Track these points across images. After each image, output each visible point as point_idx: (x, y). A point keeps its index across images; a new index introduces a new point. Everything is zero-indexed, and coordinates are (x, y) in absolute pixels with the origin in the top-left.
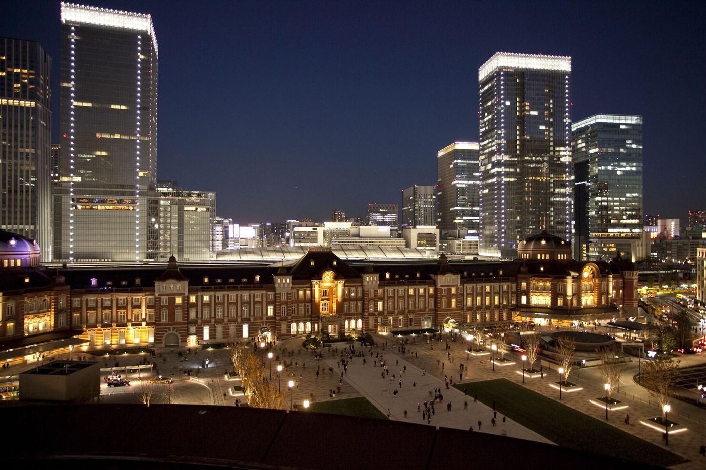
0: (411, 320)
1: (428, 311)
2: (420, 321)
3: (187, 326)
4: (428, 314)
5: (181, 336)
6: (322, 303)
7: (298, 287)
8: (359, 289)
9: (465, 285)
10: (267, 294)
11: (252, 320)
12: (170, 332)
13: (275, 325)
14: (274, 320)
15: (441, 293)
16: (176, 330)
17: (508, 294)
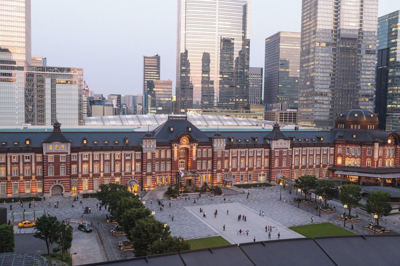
0: (250, 175)
1: (264, 169)
2: (258, 177)
3: (69, 179)
4: (264, 171)
5: (65, 187)
6: (180, 161)
7: (160, 148)
8: (210, 150)
9: (294, 148)
10: (135, 154)
11: (123, 174)
12: (56, 184)
13: (142, 178)
14: (141, 175)
15: (274, 155)
16: (60, 182)
17: (327, 156)
